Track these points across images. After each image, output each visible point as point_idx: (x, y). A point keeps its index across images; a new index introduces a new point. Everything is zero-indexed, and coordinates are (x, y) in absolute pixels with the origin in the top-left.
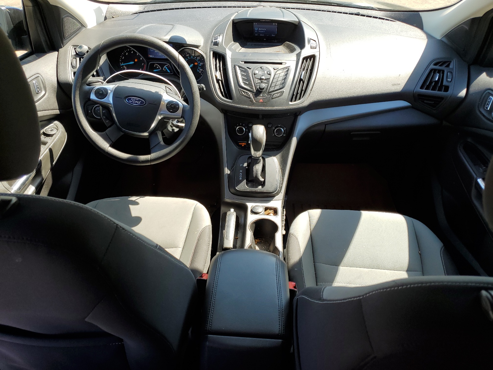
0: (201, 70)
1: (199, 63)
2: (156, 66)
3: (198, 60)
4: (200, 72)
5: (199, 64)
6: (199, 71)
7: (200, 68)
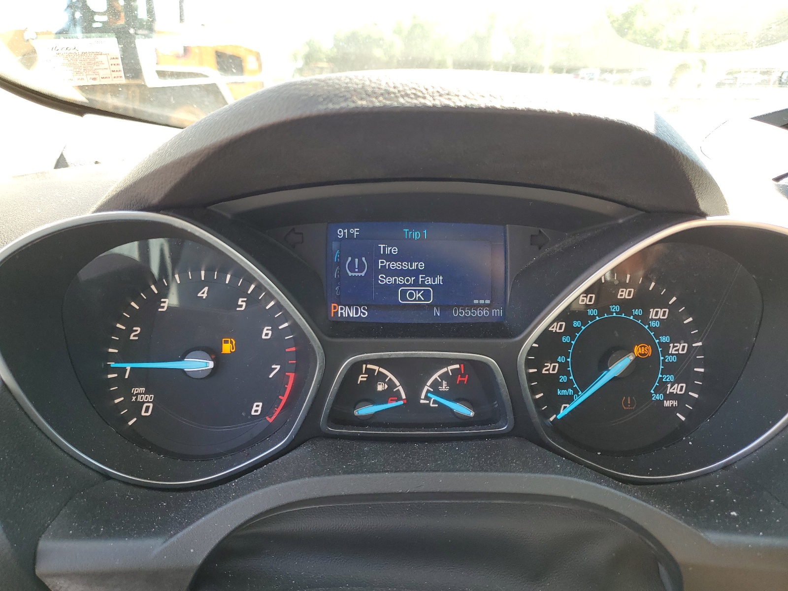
0: (677, 389)
1: (666, 347)
2: (373, 378)
3: (653, 324)
4: (667, 404)
5: (666, 352)
6: (659, 397)
7: (671, 378)
